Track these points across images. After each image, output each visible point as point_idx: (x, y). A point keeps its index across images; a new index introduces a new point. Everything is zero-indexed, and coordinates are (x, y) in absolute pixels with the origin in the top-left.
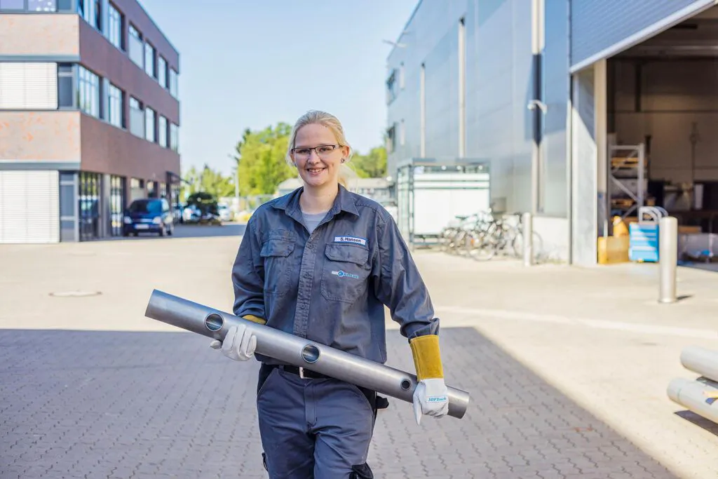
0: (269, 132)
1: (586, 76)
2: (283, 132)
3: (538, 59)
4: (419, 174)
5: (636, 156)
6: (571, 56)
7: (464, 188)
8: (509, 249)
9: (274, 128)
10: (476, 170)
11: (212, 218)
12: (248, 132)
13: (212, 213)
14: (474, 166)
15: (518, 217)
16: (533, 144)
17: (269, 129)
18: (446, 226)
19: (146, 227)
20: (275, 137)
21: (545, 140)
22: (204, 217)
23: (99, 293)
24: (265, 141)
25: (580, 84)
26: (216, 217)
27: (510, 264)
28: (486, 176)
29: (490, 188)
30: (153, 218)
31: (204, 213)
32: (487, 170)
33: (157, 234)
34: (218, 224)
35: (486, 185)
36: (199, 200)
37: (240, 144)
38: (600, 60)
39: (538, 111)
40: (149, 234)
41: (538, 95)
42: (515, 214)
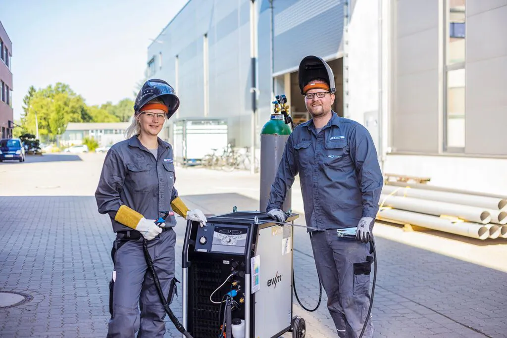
0: (49, 89)
1: (281, 79)
2: (60, 90)
3: (254, 60)
4: (189, 125)
5: (305, 118)
6: (273, 68)
7: (210, 133)
8: (241, 166)
9: (53, 87)
10: (219, 123)
11: (36, 151)
12: (33, 89)
13: (35, 147)
14: (217, 121)
15: (246, 149)
16: (252, 112)
17: (50, 87)
18: (206, 154)
19: (12, 156)
20: (54, 93)
21: (259, 110)
22: (30, 150)
23: (59, 187)
24: (47, 95)
25: (278, 82)
26: (39, 150)
27: (241, 173)
28: (225, 127)
29: (228, 133)
30: (16, 151)
31: (30, 148)
32: (225, 123)
33: (18, 161)
34: (40, 154)
35: (226, 131)
36: (27, 138)
37: (27, 98)
38: (287, 73)
39: (254, 94)
40: (12, 161)
41: (254, 86)
42: (245, 147)
